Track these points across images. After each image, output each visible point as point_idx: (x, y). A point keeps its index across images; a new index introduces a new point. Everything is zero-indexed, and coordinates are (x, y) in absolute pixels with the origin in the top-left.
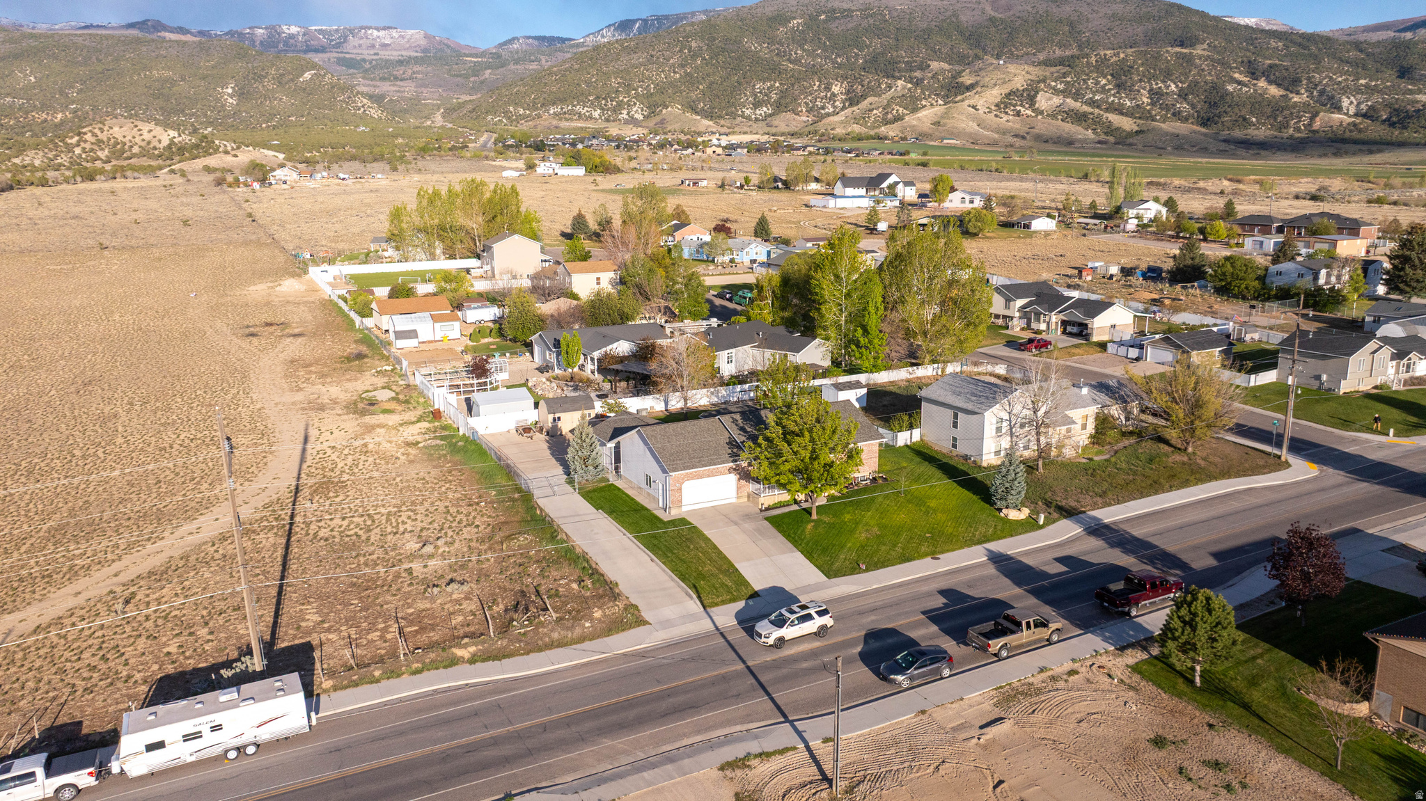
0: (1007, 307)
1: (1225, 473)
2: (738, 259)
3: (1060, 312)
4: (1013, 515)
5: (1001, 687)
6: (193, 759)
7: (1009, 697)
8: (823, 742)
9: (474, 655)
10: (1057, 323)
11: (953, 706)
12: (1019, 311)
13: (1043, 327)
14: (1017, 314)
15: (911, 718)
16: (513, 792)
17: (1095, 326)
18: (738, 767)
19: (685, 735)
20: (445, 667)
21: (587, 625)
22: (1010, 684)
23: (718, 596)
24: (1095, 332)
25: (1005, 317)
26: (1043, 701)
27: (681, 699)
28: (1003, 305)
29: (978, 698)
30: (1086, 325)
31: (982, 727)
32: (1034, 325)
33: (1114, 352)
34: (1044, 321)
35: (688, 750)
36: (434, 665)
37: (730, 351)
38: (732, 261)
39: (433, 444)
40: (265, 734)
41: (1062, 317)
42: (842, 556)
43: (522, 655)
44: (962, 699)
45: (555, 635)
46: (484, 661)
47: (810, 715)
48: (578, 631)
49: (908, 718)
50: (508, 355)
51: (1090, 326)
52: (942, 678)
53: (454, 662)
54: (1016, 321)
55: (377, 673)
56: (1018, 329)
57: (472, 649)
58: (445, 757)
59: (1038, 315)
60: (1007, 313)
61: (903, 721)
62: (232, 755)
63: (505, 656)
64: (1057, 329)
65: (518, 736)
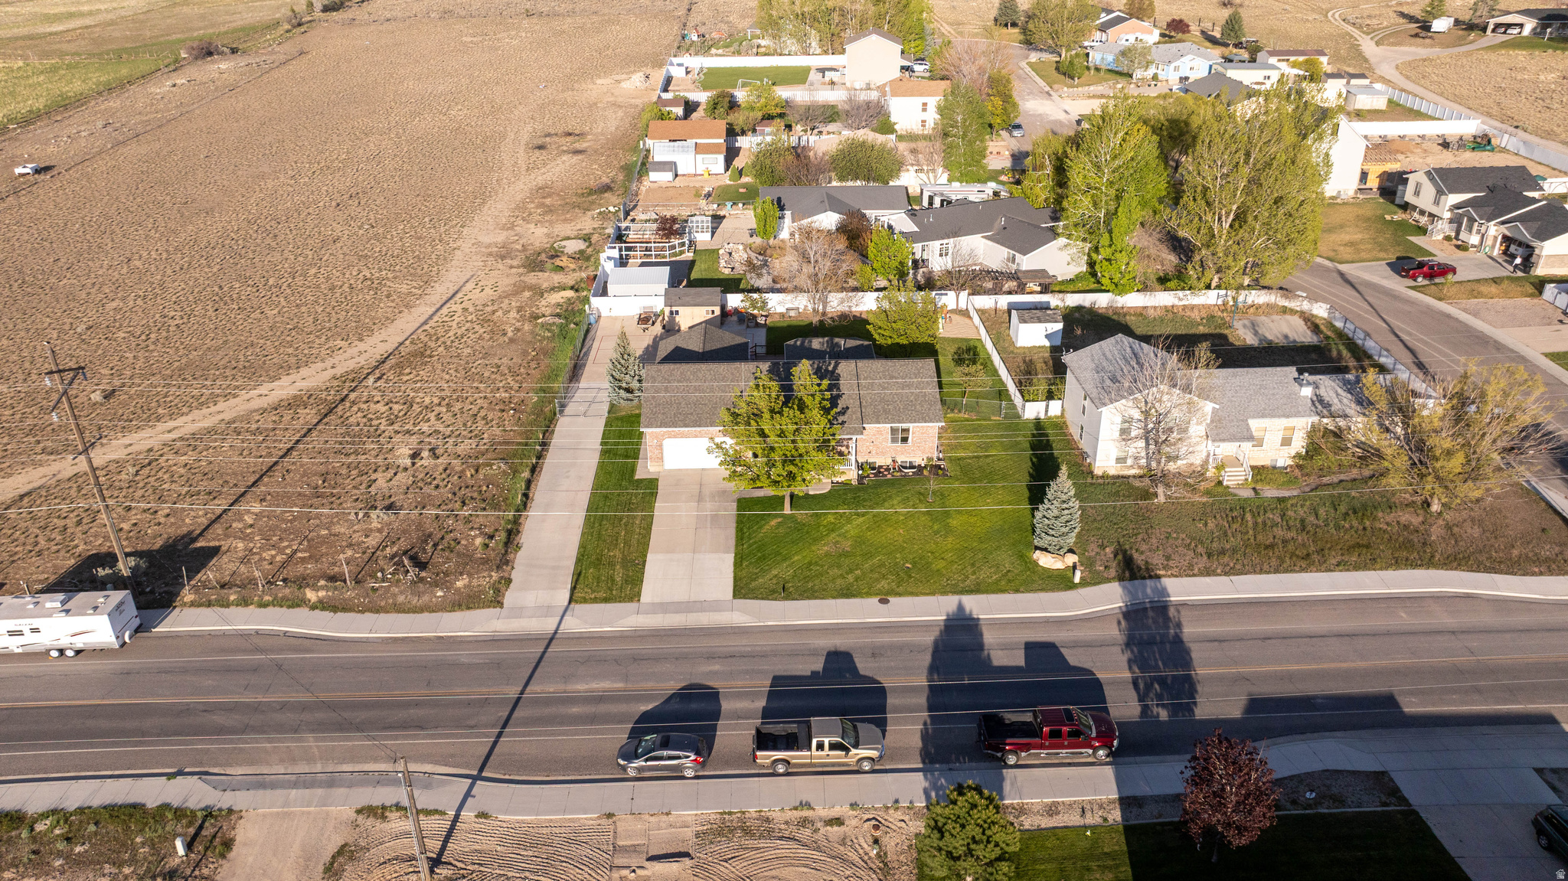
0: (1437, 202)
1: (1456, 561)
2: (1162, 76)
3: (1503, 223)
4: (1045, 561)
5: (730, 813)
6: (20, 650)
7: (722, 830)
8: (476, 817)
9: (321, 601)
10: (1496, 238)
11: (652, 819)
12: (1450, 210)
13: (1474, 239)
14: (1447, 215)
15: (591, 819)
16: (187, 770)
17: (1544, 253)
18: (375, 815)
19: (376, 760)
20: (289, 607)
21: (440, 593)
22: (744, 813)
23: (593, 591)
24: (1542, 262)
25: (1431, 215)
26: (758, 849)
27: (421, 712)
28: (1432, 199)
29: (689, 818)
30: (1532, 248)
31: (650, 859)
32: (1463, 236)
33: (1551, 300)
34: (1478, 232)
35: (362, 776)
36: (278, 602)
37: (945, 241)
38: (1155, 77)
39: (551, 321)
40: (79, 642)
41: (1504, 229)
42: (775, 572)
43: (359, 611)
44: (668, 814)
45: (401, 599)
46: (323, 609)
47: (507, 777)
48: (426, 598)
49: (587, 818)
50: (741, 205)
51: (1537, 251)
52: (684, 778)
53: (298, 603)
54: (1440, 225)
55: (232, 598)
56: (1440, 237)
57: (322, 593)
58: (186, 710)
59: (1472, 220)
60: (1434, 210)
61: (579, 819)
62: (54, 654)
63: (345, 610)
64: (1493, 246)
65: (256, 708)
